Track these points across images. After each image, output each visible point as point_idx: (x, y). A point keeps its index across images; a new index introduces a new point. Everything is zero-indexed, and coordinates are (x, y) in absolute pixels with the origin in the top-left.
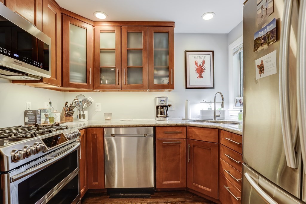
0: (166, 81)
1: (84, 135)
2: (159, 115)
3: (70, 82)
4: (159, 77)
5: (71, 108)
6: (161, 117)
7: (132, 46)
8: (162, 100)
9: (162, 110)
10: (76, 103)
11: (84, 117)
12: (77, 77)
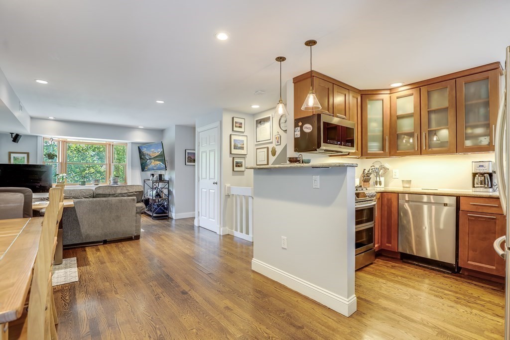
0: (485, 141)
1: (379, 199)
2: (475, 186)
3: (368, 152)
4: (477, 137)
5: (368, 175)
6: (481, 187)
7: (435, 106)
8: (480, 166)
9: (483, 178)
10: (373, 169)
11: (380, 184)
12: (374, 147)
